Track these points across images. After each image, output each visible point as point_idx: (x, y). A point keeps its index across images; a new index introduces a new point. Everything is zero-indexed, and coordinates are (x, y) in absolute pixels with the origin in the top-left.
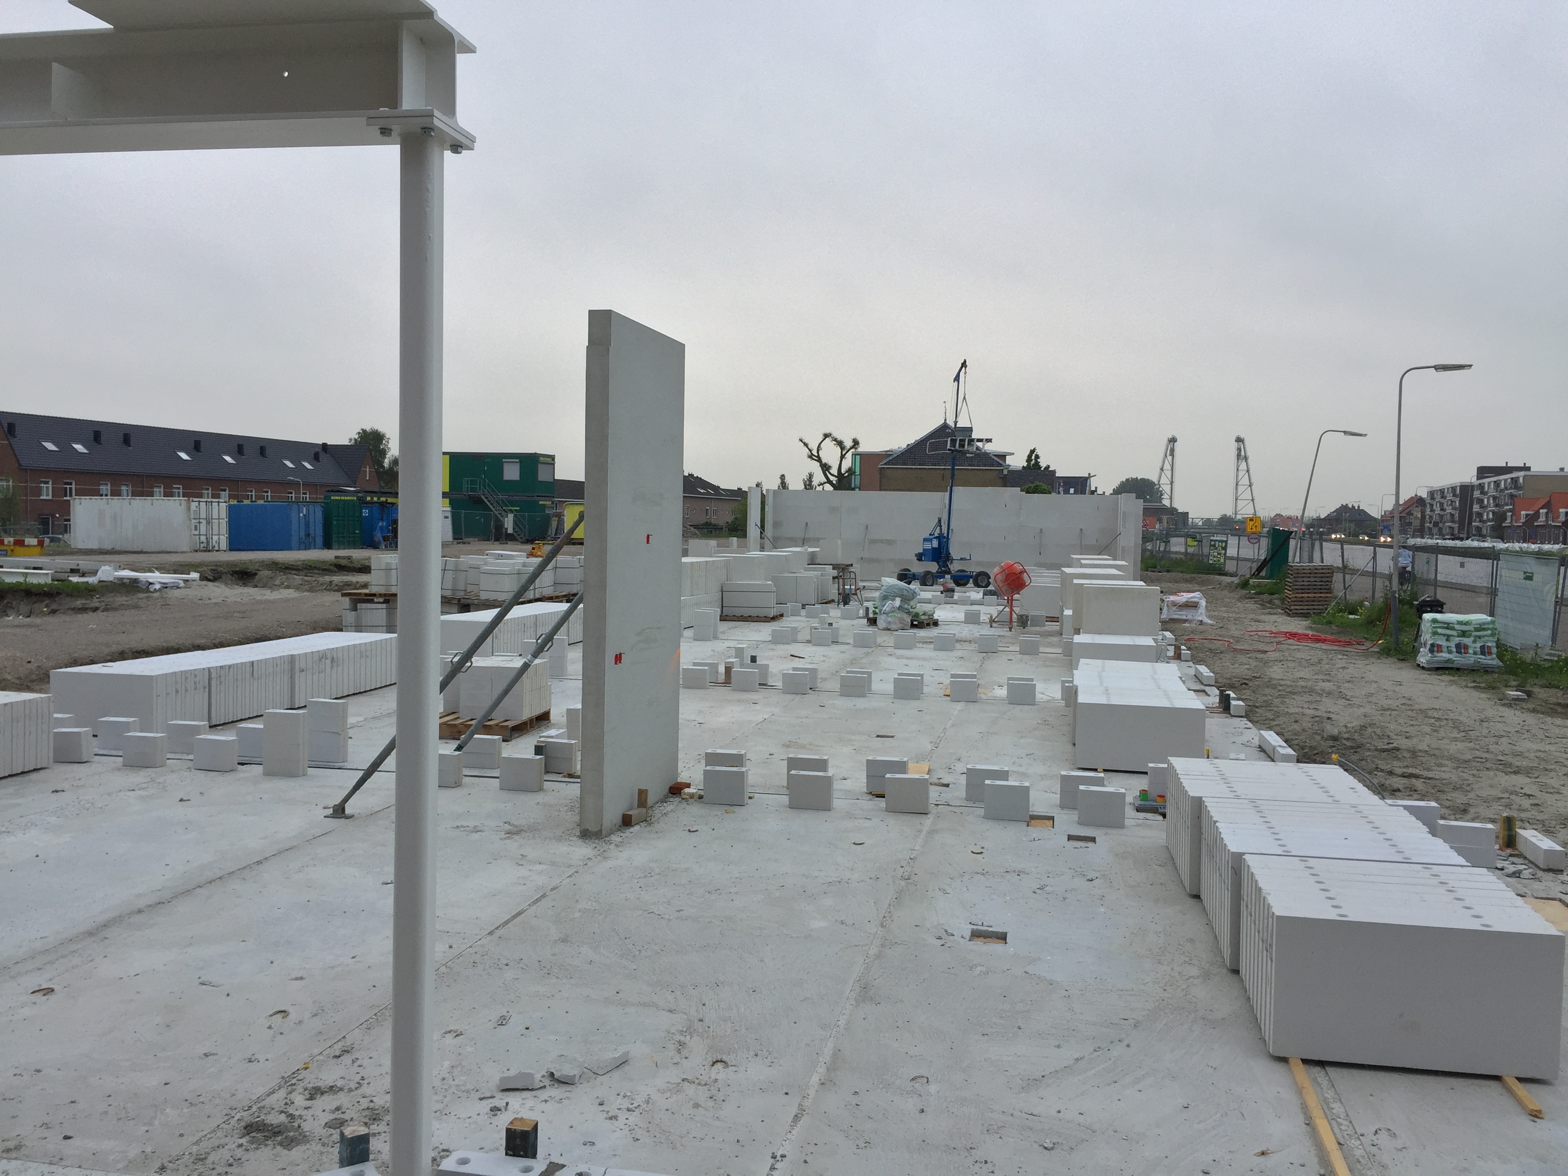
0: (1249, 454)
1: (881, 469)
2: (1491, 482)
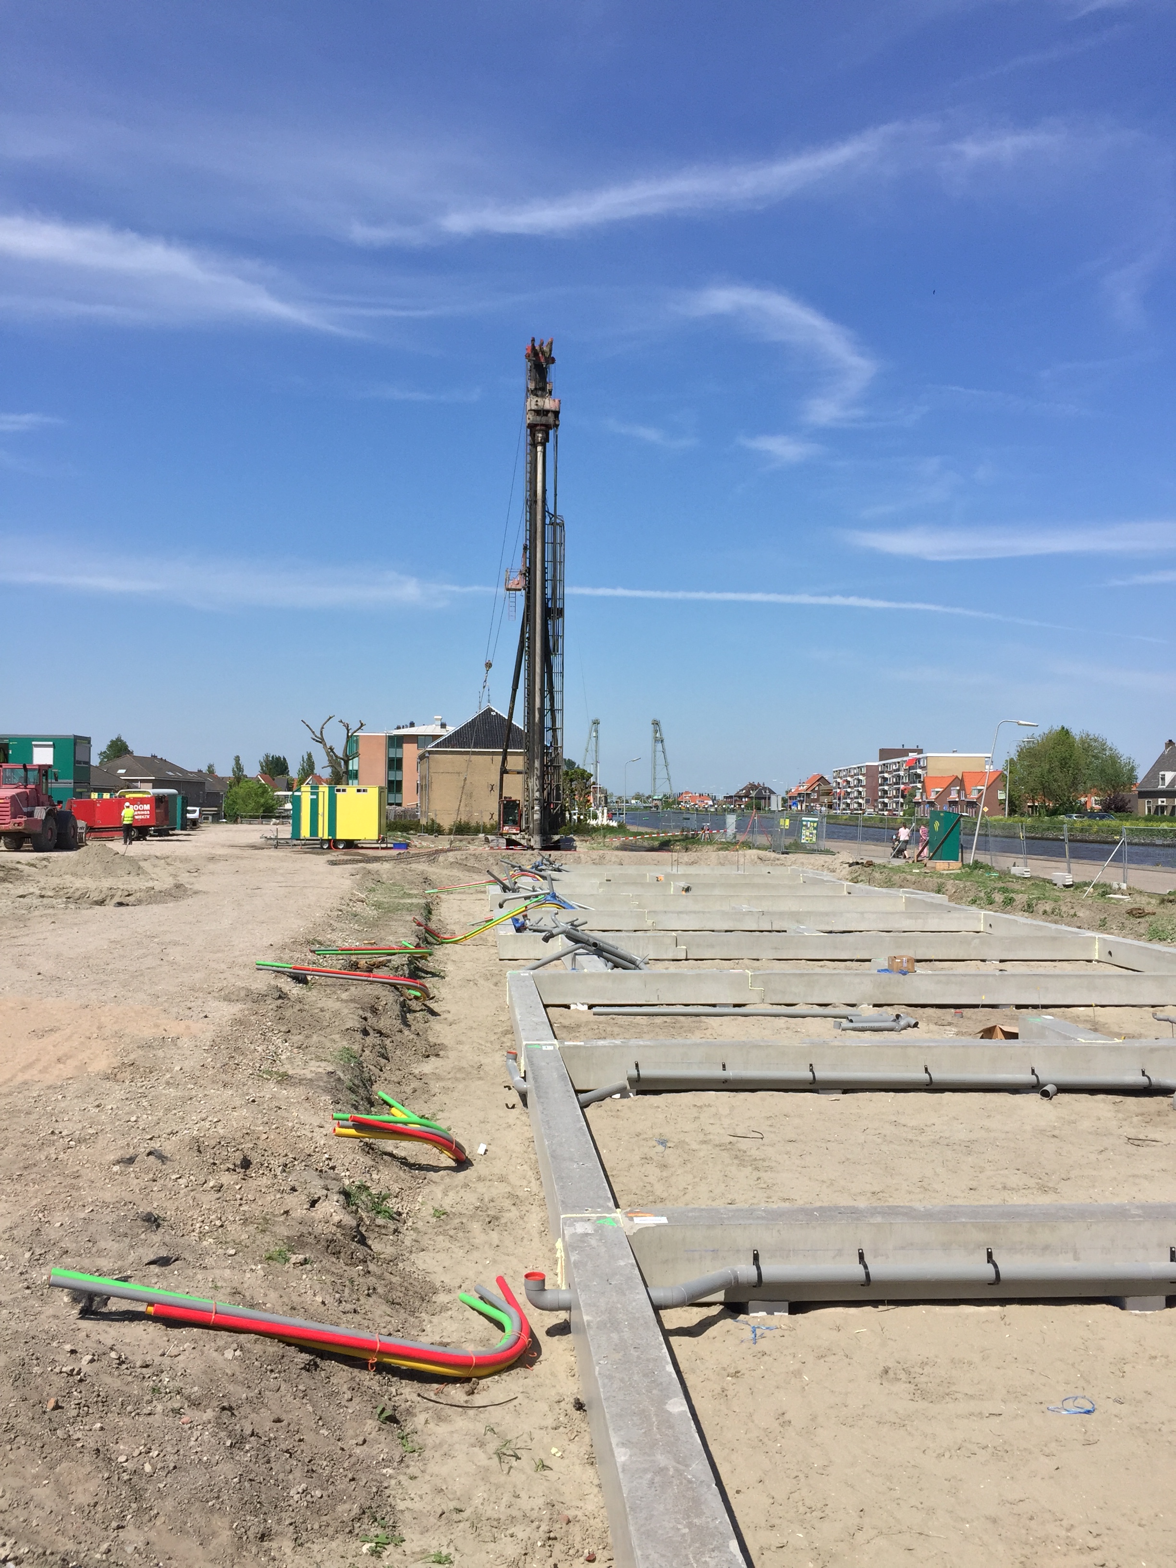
0: (665, 737)
1: (430, 752)
2: (895, 763)
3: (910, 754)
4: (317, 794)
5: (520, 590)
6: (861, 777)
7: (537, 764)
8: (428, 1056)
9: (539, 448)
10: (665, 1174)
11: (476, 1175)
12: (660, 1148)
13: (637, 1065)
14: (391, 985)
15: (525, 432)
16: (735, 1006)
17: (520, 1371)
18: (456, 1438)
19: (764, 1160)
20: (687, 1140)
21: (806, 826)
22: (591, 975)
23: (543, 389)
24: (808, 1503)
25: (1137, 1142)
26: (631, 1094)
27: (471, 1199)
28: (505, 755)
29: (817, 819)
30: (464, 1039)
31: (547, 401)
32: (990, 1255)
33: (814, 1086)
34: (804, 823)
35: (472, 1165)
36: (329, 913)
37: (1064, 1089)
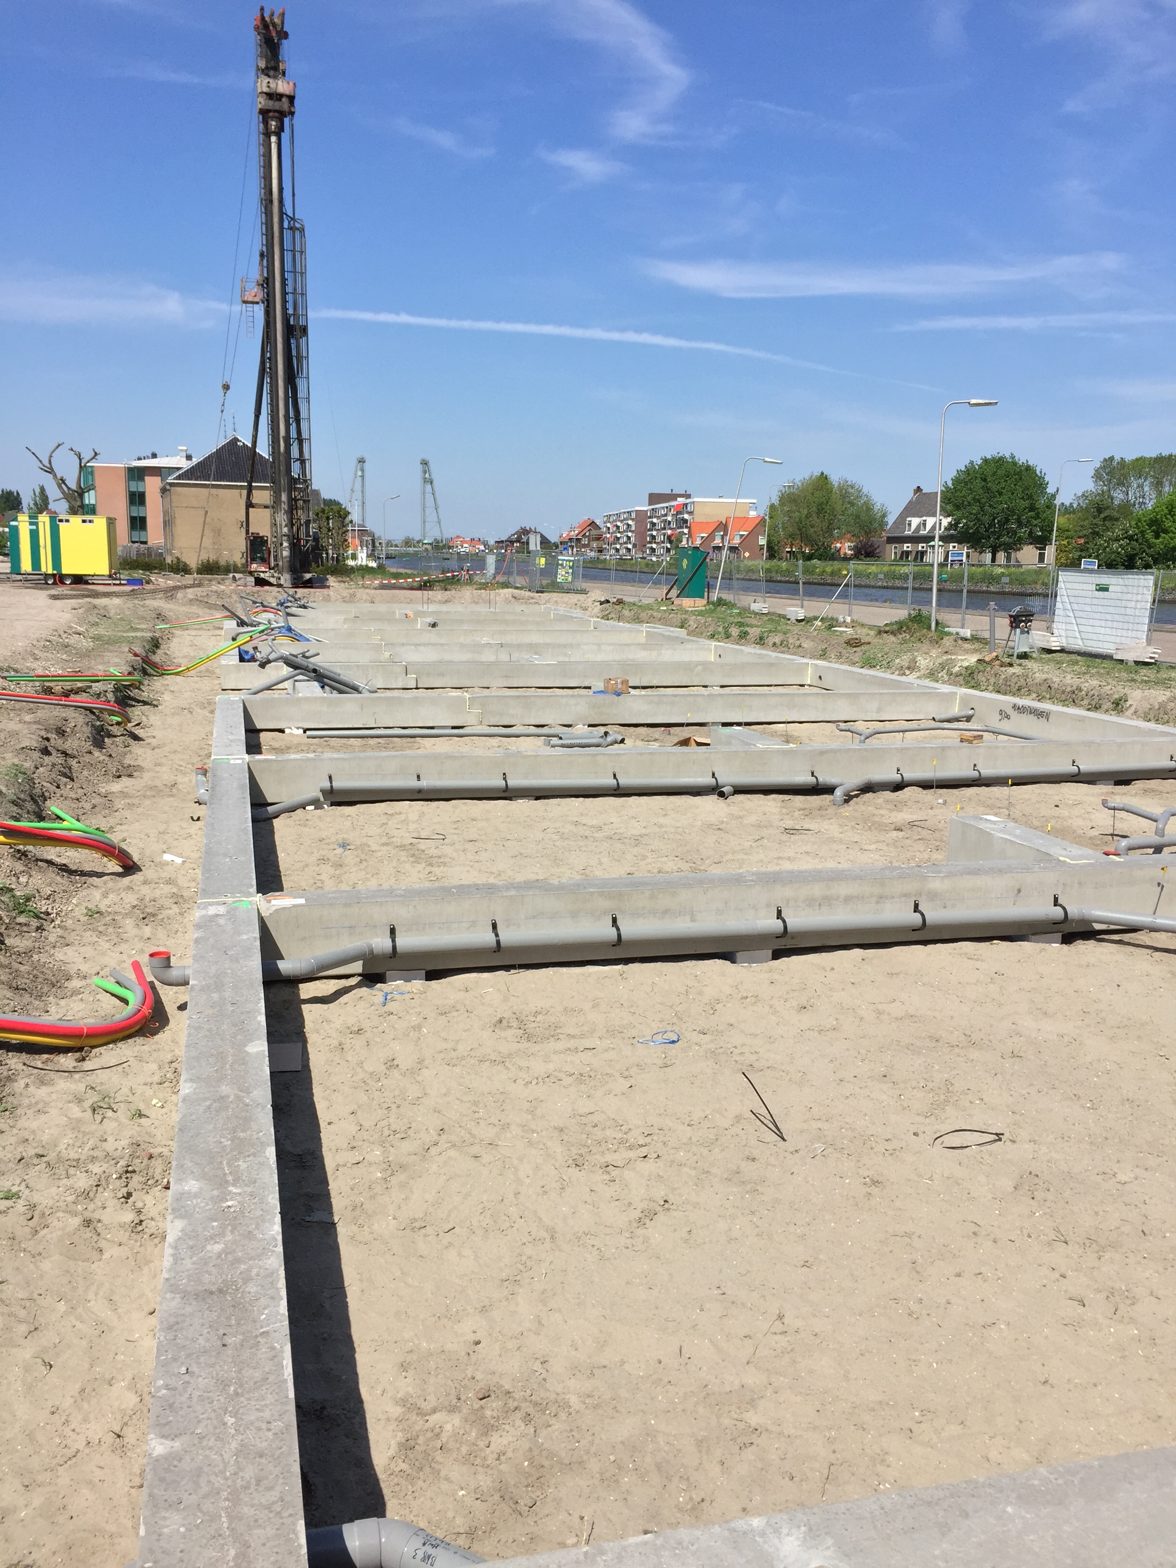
0: (434, 476)
1: (171, 485)
2: (663, 508)
3: (679, 499)
4: (36, 524)
5: (257, 303)
6: (630, 522)
7: (284, 497)
8: (119, 777)
9: (273, 139)
10: (338, 872)
11: (142, 878)
12: (340, 851)
13: (330, 777)
14: (86, 709)
15: (257, 119)
16: (454, 728)
17: (139, 1040)
18: (54, 1096)
19: (439, 857)
20: (370, 843)
21: (562, 565)
22: (306, 699)
23: (276, 68)
24: (393, 1127)
25: (792, 832)
26: (325, 806)
27: (131, 899)
28: (250, 489)
29: (572, 559)
30: (164, 760)
31: (280, 82)
32: (614, 920)
33: (507, 794)
34: (560, 562)
35: (141, 870)
36: (35, 643)
37: (740, 790)
